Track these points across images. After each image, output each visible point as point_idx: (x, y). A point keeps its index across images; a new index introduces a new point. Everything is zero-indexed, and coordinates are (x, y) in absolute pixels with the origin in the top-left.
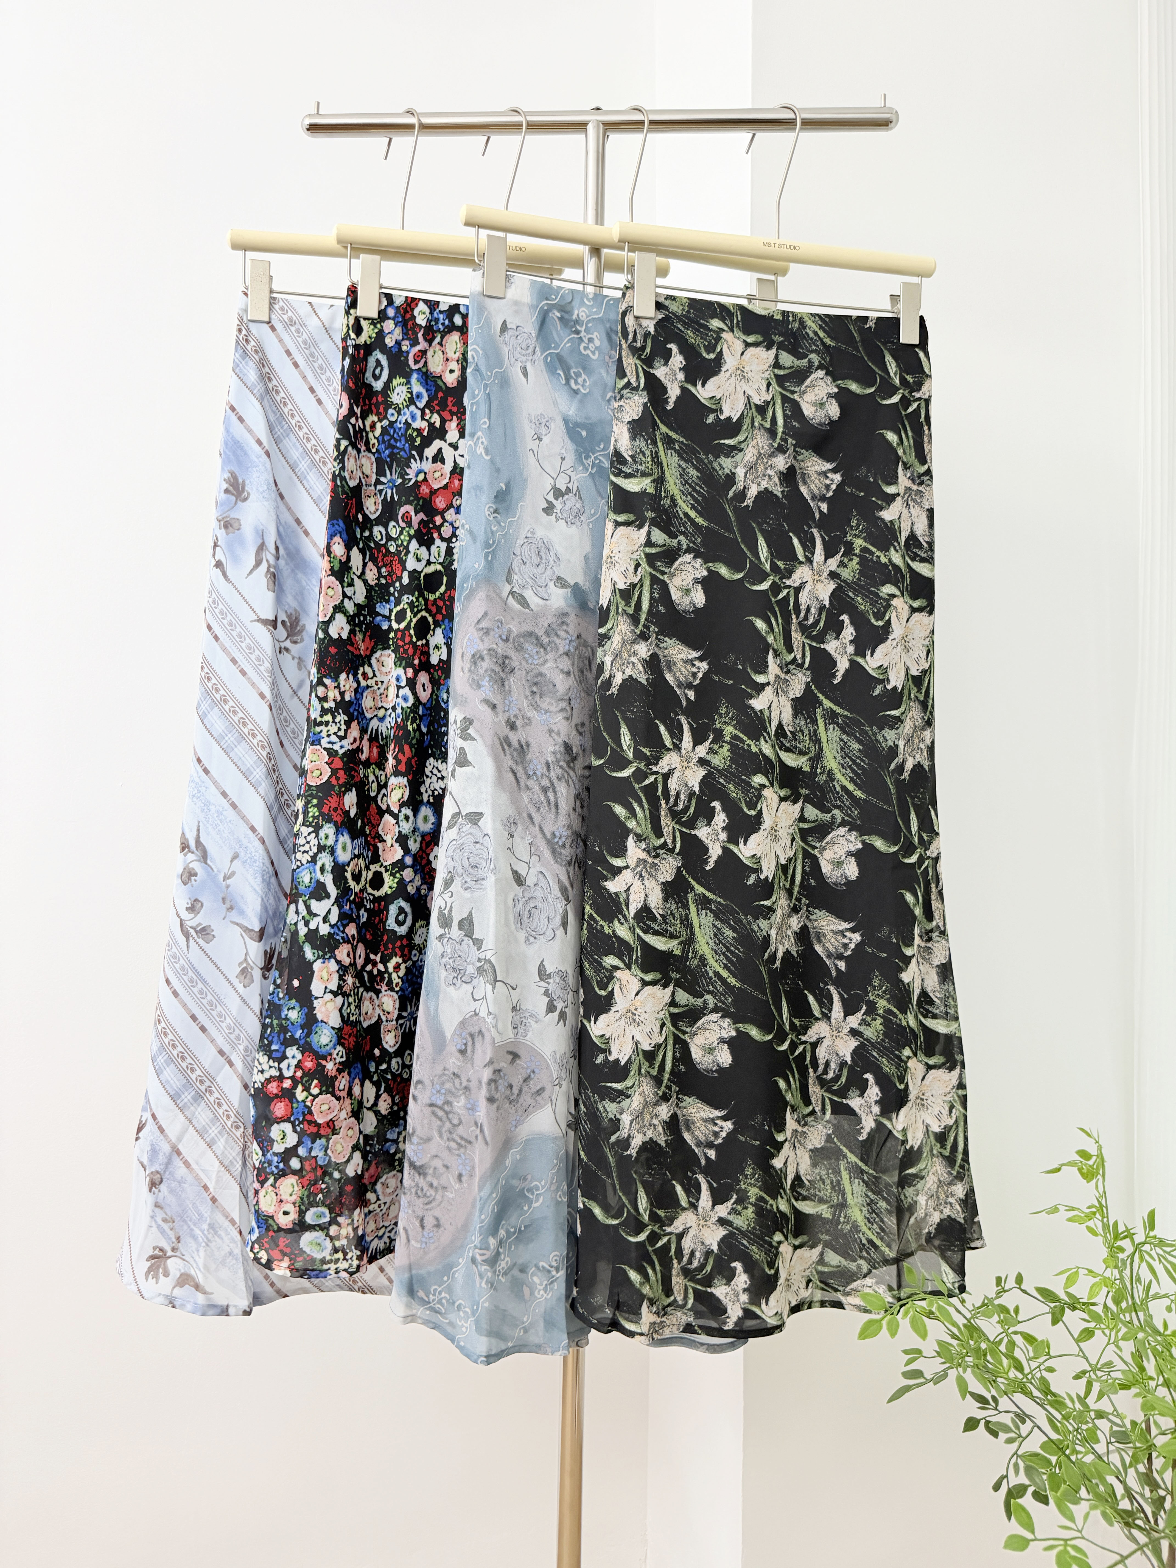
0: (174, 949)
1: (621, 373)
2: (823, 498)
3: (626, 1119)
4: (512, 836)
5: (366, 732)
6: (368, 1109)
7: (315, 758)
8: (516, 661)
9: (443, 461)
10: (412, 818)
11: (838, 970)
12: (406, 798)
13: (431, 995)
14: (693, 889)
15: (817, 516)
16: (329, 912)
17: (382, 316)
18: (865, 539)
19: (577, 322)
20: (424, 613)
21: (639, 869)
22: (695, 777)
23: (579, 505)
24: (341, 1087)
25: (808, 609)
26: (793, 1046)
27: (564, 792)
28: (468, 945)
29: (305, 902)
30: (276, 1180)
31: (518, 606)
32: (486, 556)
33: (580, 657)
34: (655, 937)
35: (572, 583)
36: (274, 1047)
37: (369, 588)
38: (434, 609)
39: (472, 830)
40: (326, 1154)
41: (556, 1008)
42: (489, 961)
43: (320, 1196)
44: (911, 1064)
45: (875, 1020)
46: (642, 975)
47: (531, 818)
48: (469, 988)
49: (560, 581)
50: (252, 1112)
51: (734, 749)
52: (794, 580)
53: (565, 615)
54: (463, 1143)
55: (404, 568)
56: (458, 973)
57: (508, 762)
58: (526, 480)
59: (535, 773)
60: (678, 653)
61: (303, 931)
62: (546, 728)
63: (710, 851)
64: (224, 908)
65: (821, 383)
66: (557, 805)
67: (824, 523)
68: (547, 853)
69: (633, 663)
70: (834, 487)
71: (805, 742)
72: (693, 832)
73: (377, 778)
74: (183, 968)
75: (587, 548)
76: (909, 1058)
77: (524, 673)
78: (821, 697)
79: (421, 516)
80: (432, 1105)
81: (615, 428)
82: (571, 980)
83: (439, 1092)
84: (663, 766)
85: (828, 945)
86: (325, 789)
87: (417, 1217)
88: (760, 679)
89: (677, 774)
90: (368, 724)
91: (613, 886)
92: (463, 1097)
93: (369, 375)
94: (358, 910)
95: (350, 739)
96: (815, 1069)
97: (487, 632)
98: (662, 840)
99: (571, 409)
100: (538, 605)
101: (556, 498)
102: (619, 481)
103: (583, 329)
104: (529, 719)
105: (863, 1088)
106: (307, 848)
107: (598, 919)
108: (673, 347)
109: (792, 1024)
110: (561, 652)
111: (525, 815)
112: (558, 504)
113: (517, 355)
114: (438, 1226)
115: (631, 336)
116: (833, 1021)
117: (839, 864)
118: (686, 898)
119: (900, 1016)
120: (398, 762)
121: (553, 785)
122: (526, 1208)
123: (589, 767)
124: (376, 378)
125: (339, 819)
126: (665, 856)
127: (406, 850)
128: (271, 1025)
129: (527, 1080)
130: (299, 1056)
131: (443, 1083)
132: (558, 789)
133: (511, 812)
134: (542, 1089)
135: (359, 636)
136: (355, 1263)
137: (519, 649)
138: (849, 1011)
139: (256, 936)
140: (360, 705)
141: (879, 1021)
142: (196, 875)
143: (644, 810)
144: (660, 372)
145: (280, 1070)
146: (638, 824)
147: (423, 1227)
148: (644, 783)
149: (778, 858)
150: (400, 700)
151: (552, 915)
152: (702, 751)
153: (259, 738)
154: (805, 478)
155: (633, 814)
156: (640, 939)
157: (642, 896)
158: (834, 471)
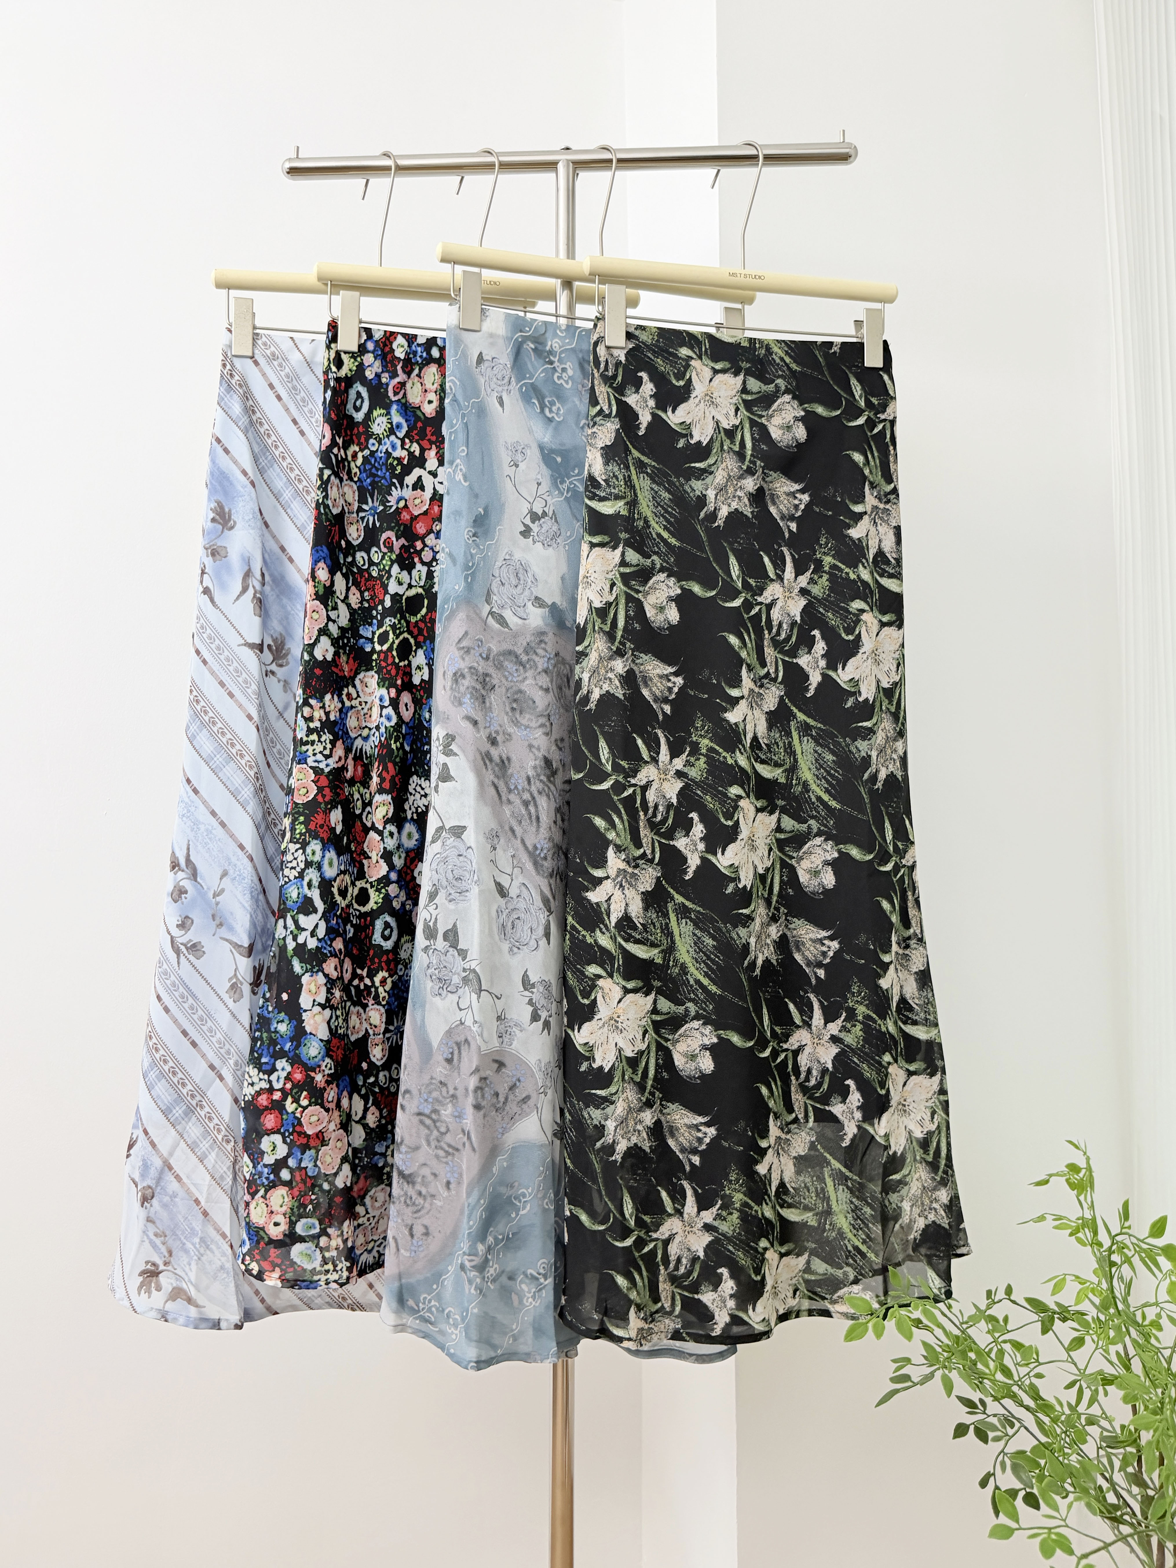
0: (165, 966)
1: (594, 401)
2: (792, 518)
3: (610, 1125)
4: (495, 849)
5: (351, 751)
6: (357, 1122)
7: (301, 776)
8: (496, 678)
9: (423, 488)
10: (396, 835)
11: (817, 978)
12: (390, 815)
13: (417, 1006)
14: (672, 899)
15: (787, 535)
16: (317, 926)
17: (362, 349)
18: (833, 557)
19: (551, 352)
20: (406, 635)
21: (619, 879)
22: (672, 789)
23: (555, 528)
24: (330, 1099)
25: (780, 625)
26: (775, 1053)
27: (545, 805)
28: (453, 956)
29: (293, 917)
30: (266, 1192)
31: (497, 626)
32: (466, 578)
33: (558, 674)
34: (636, 946)
35: (550, 603)
36: (264, 1060)
37: (353, 612)
38: (416, 631)
39: (455, 844)
40: (316, 1166)
41: (540, 1017)
42: (474, 971)
43: (310, 1207)
44: (891, 1069)
45: (855, 1026)
46: (624, 983)
47: (513, 831)
48: (454, 997)
49: (538, 602)
50: (243, 1125)
51: (710, 761)
52: (766, 597)
53: (543, 633)
54: (450, 1150)
55: (386, 592)
56: (443, 983)
57: (489, 776)
58: (503, 505)
59: (516, 787)
60: (654, 669)
61: (291, 945)
62: (526, 743)
63: (689, 861)
64: (214, 924)
65: (788, 407)
66: (538, 818)
67: (794, 542)
68: (529, 866)
69: (610, 679)
70: (802, 507)
71: (780, 754)
72: (672, 843)
73: (362, 796)
74: (174, 985)
75: (564, 568)
76: (889, 1063)
77: (504, 690)
78: (795, 710)
79: (403, 541)
80: (419, 1114)
81: (589, 454)
82: (555, 990)
83: (426, 1100)
84: (641, 778)
85: (807, 953)
86: (311, 806)
87: (406, 1226)
88: (734, 693)
89: (655, 786)
90: (352, 744)
91: (595, 896)
92: (450, 1105)
93: (350, 406)
94: (345, 925)
95: (335, 758)
96: (798, 1077)
97: (468, 650)
98: (642, 851)
99: (546, 437)
100: (517, 624)
101: (533, 522)
102: (594, 504)
103: (556, 360)
104: (509, 735)
105: (844, 1094)
106: (294, 864)
107: (580, 929)
108: (644, 375)
109: (773, 1031)
110: (540, 669)
111: (507, 828)
112: (535, 527)
113: (493, 386)
114: (427, 1234)
115: (602, 366)
116: (814, 1028)
117: (816, 873)
118: (666, 908)
119: (879, 1022)
120: (383, 780)
121: (534, 798)
122: (513, 1215)
123: (569, 782)
124: (357, 409)
125: (325, 836)
126: (644, 866)
127: (391, 867)
128: (261, 1038)
129: (512, 1088)
130: (288, 1068)
131: (430, 1093)
132: (539, 802)
133: (494, 825)
134: (528, 1097)
135: (344, 658)
136: (345, 1274)
137: (499, 667)
138: (829, 1017)
139: (245, 952)
140: (345, 725)
141: (859, 1027)
142: (186, 892)
143: (623, 821)
144: (632, 399)
145: (270, 1082)
146: (618, 835)
147: (412, 1236)
148: (623, 796)
149: (755, 867)
150: (383, 720)
151: (534, 926)
152: (679, 763)
153: (247, 758)
154: (774, 499)
155: (613, 825)
156: (621, 947)
157: (623, 905)
158: (802, 491)
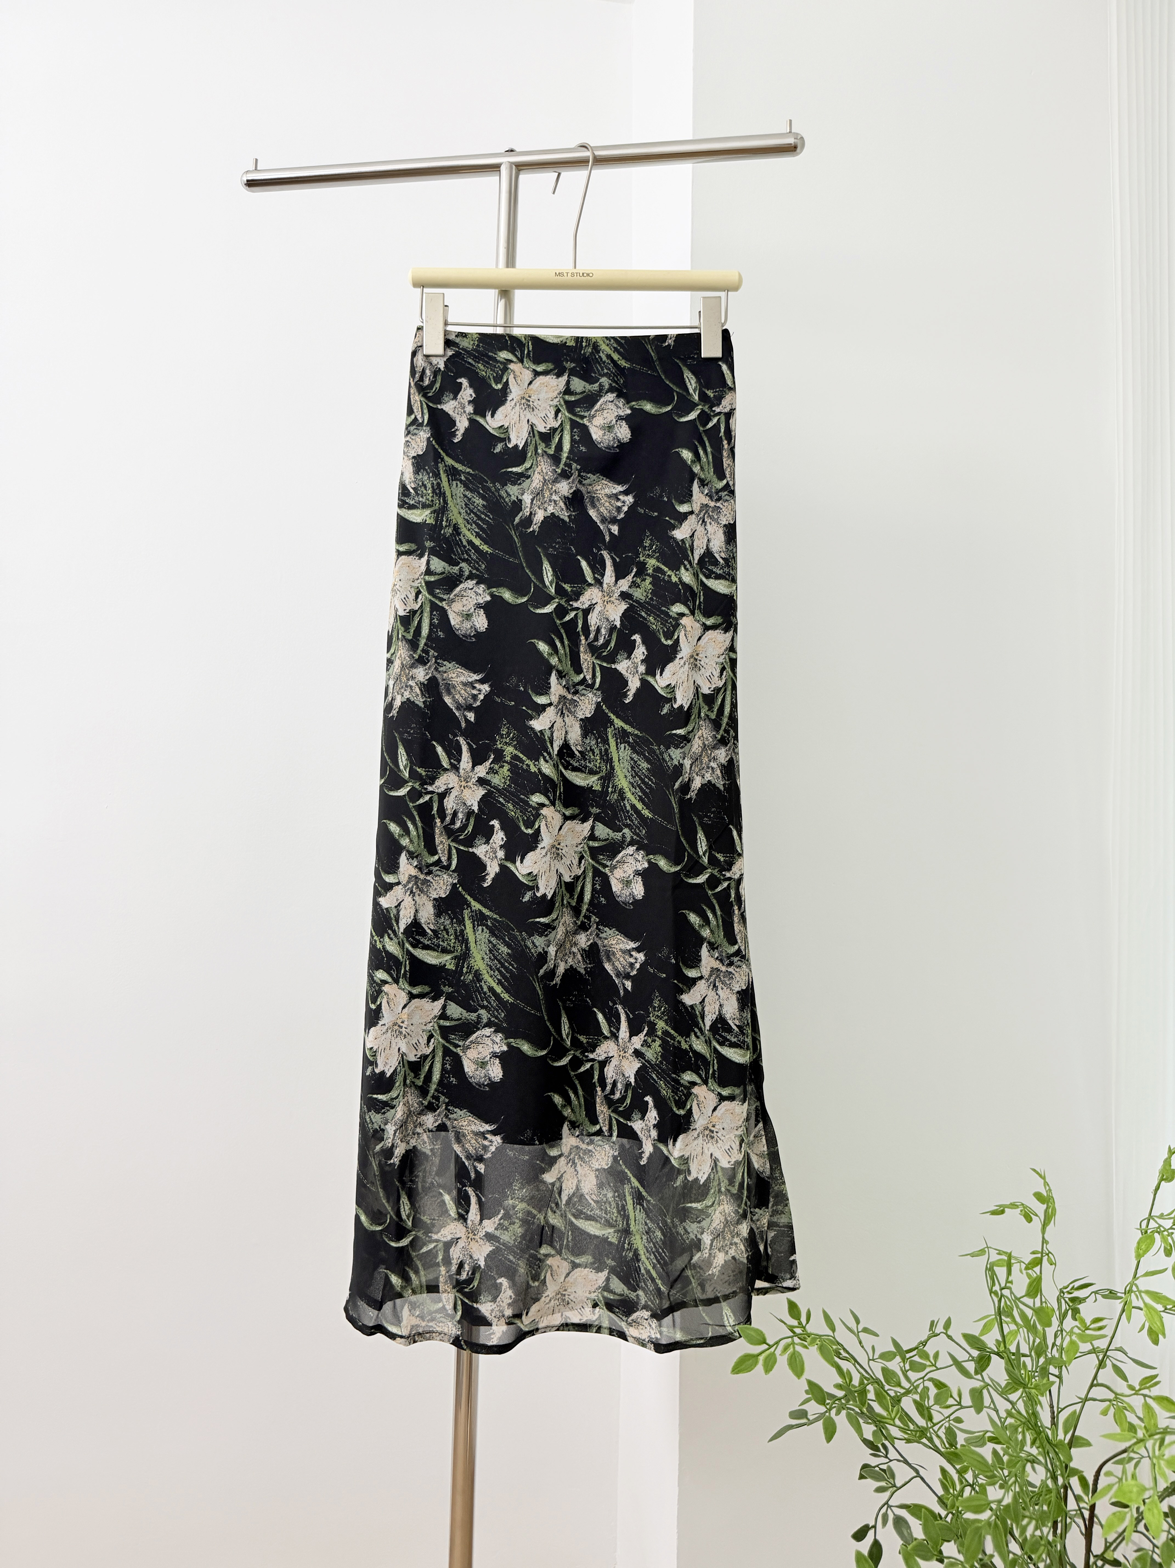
1: (410, 411)
2: (614, 521)
3: (390, 1129)
11: (625, 990)
14: (469, 905)
15: (607, 538)
18: (658, 559)
21: (410, 885)
22: (474, 797)
25: (598, 630)
26: (577, 1062)
34: (425, 952)
44: (698, 1091)
45: (655, 1041)
46: (409, 989)
51: (514, 769)
52: (583, 602)
60: (458, 676)
63: (488, 868)
65: (611, 406)
67: (615, 545)
69: (411, 687)
70: (625, 509)
71: (596, 762)
72: (471, 850)
76: (693, 1083)
78: (613, 716)
84: (440, 784)
85: (616, 963)
88: (541, 700)
89: (454, 793)
91: (386, 901)
96: (603, 1088)
98: (436, 857)
102: (404, 513)
105: (644, 1110)
108: (463, 381)
109: (574, 1040)
115: (419, 375)
116: (620, 1040)
117: (627, 883)
118: (462, 914)
119: (680, 1039)
126: (439, 873)
138: (634, 1030)
141: (659, 1043)
143: (417, 829)
144: (448, 406)
146: (411, 841)
148: (418, 803)
149: (561, 876)
152: (481, 771)
154: (593, 502)
155: (407, 832)
156: (409, 953)
157: (413, 912)
158: (626, 493)
